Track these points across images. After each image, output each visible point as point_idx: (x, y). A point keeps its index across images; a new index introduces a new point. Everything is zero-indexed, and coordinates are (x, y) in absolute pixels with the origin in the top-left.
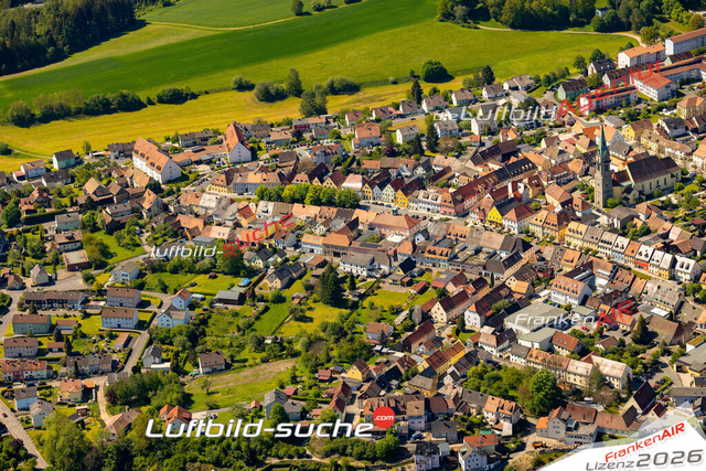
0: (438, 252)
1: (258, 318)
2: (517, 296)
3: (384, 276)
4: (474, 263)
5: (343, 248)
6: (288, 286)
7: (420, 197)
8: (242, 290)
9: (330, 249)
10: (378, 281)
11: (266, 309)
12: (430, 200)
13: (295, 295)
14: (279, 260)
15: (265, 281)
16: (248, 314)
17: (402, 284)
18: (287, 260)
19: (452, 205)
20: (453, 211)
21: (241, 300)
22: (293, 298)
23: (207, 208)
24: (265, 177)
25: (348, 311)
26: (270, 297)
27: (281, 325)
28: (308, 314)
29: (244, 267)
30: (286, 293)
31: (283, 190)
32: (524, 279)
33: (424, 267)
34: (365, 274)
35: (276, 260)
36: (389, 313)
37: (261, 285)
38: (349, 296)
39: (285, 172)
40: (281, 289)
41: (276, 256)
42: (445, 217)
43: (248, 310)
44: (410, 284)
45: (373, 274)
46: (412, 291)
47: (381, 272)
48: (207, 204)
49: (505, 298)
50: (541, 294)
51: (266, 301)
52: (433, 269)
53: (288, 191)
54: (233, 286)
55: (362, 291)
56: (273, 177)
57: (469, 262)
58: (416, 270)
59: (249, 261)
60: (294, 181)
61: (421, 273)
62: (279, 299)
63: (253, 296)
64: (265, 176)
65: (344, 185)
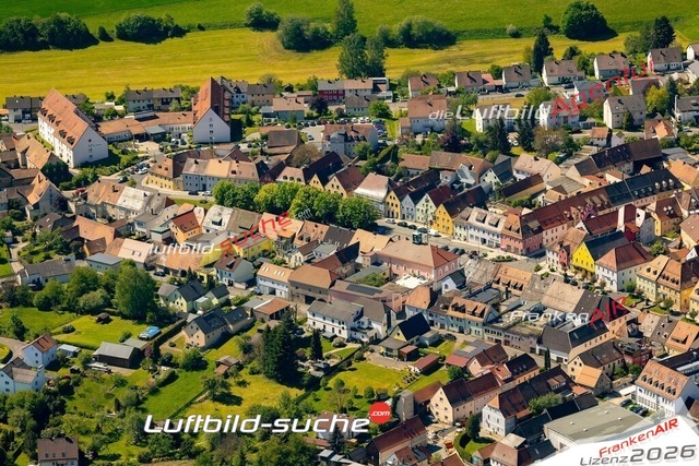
0: (469, 308)
1: (154, 391)
2: (578, 391)
3: (376, 341)
4: (526, 331)
5: (321, 291)
6: (217, 345)
7: (472, 220)
8: (141, 345)
9: (300, 291)
10: (364, 347)
11: (172, 378)
12: (486, 225)
13: (221, 360)
14: (215, 301)
15: (183, 333)
16: (140, 384)
17: (401, 357)
18: (228, 303)
19: (520, 236)
20: (520, 246)
21: (136, 360)
22: (218, 364)
23: (128, 211)
24: (235, 168)
25: (303, 392)
26: (181, 360)
27: (188, 405)
28: (236, 391)
29: (155, 308)
30: (212, 356)
31: (257, 190)
32: (598, 365)
33: (443, 332)
34: (345, 335)
35: (210, 302)
36: (365, 400)
37: (173, 340)
38: (310, 368)
39: (271, 162)
40: (204, 349)
41: (210, 294)
42: (505, 255)
43: (142, 377)
44: (413, 357)
45: (358, 335)
46: (414, 368)
47: (371, 333)
48: (129, 204)
49: (557, 391)
50: (623, 392)
51: (175, 365)
52: (457, 335)
53: (265, 192)
54: (128, 336)
55: (332, 362)
56: (248, 170)
57: (517, 329)
58: (428, 335)
59: (167, 300)
60: (280, 179)
61: (437, 341)
62: (196, 364)
63: (156, 355)
64: (235, 166)
65: (359, 190)
